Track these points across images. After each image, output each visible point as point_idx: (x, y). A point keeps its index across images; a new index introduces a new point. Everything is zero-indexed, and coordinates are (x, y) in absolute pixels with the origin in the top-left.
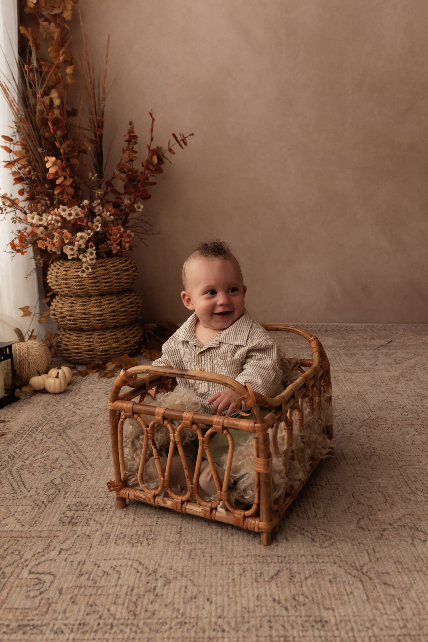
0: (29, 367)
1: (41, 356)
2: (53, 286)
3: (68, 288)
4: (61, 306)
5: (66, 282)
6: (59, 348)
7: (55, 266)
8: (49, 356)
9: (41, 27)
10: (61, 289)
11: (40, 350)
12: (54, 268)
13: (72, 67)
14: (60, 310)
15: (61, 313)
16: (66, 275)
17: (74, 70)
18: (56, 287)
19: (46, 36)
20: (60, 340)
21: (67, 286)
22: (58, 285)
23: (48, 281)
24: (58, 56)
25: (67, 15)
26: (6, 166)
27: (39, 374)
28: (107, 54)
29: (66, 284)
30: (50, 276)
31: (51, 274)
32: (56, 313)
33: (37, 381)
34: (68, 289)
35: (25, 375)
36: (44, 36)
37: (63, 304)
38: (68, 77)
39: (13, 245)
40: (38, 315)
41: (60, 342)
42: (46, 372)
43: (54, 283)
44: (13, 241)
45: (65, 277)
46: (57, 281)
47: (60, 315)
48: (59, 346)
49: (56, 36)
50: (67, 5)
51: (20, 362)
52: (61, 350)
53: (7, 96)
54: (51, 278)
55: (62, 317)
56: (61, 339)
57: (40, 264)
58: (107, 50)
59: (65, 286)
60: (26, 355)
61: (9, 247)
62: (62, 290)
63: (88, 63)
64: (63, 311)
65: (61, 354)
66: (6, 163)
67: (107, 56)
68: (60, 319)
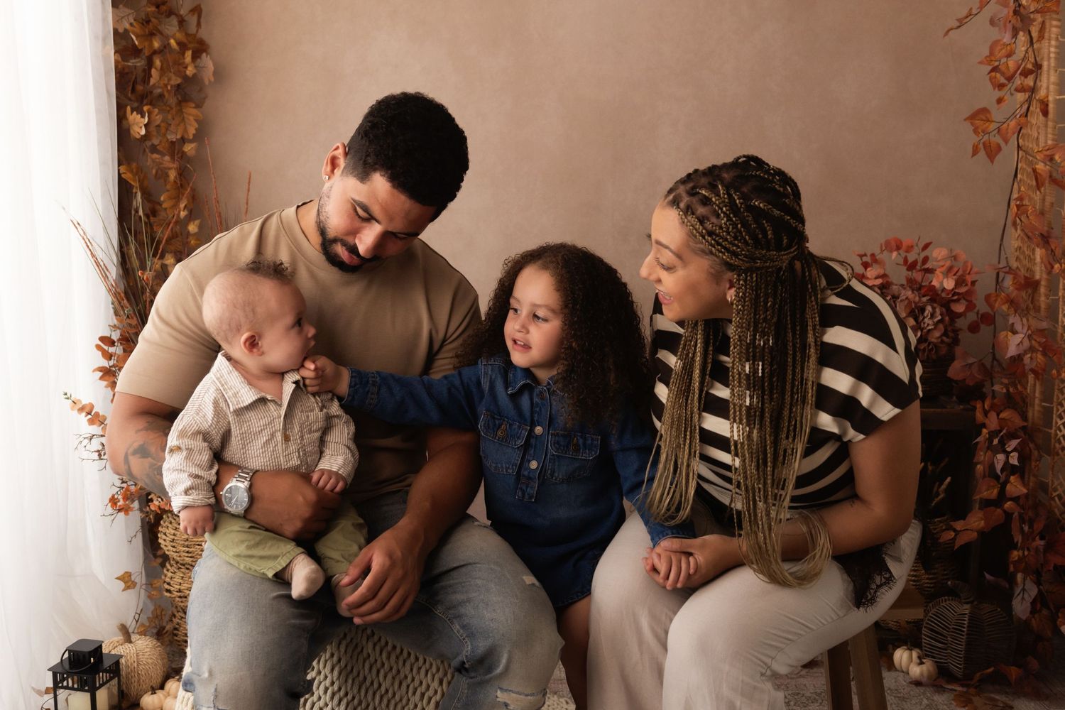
0: (139, 681)
1: (156, 665)
2: (168, 550)
3: (191, 557)
4: (180, 581)
5: (187, 549)
6: (176, 638)
7: (171, 523)
8: (165, 661)
9: (149, 160)
10: (180, 556)
11: (153, 654)
12: (170, 526)
13: (197, 222)
14: (178, 587)
15: (180, 591)
16: (187, 540)
17: (200, 227)
18: (173, 553)
19: (157, 172)
20: (177, 626)
21: (190, 555)
22: (176, 552)
23: (160, 541)
24: (176, 205)
25: (189, 148)
26: (101, 378)
27: (153, 690)
28: (247, 200)
29: (188, 552)
30: (164, 537)
31: (165, 534)
32: (172, 589)
33: (151, 702)
34: (191, 559)
35: (133, 691)
36: (154, 171)
37: (182, 577)
38: (191, 238)
39: (113, 501)
40: (144, 587)
41: (176, 629)
42: (162, 687)
43: (170, 548)
44: (113, 496)
45: (186, 543)
46: (174, 547)
47: (179, 594)
48: (176, 635)
49: (173, 175)
50: (188, 127)
51: (128, 674)
52: (179, 641)
53: (106, 277)
54: (165, 540)
55: (180, 597)
56: (178, 624)
57: (150, 519)
58: (248, 195)
59: (187, 555)
60: (135, 665)
61: (109, 510)
62: (182, 559)
63: (220, 216)
64: (182, 588)
65: (179, 645)
66: (101, 374)
67: (247, 204)
68: (178, 599)
